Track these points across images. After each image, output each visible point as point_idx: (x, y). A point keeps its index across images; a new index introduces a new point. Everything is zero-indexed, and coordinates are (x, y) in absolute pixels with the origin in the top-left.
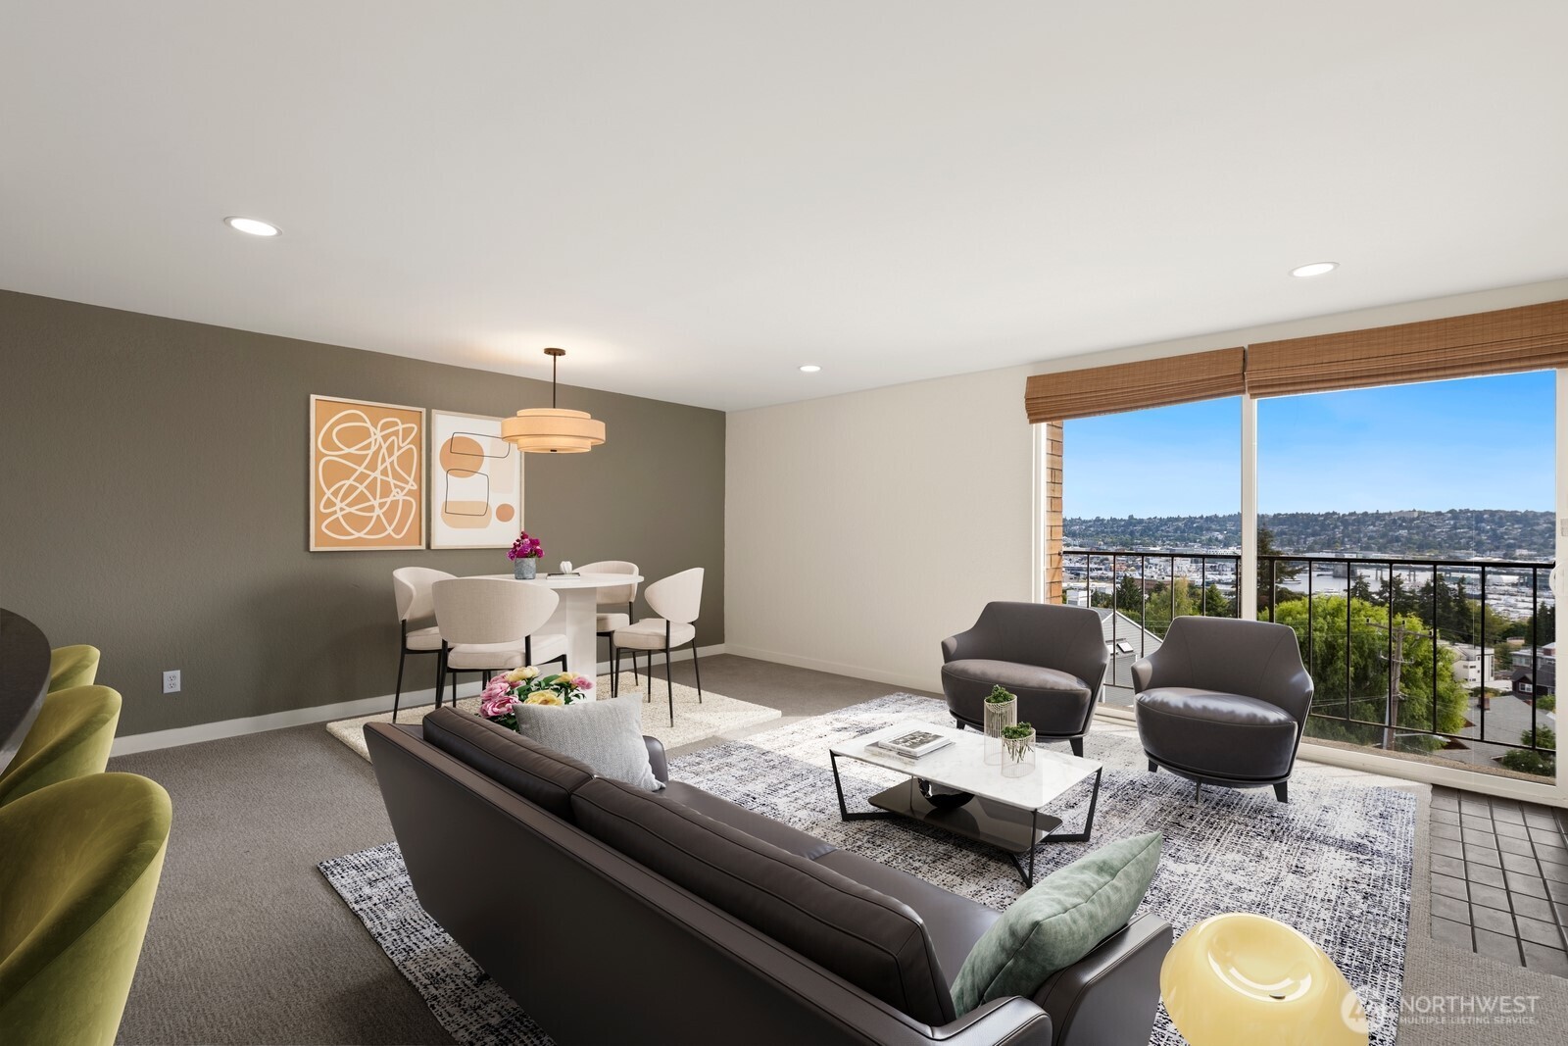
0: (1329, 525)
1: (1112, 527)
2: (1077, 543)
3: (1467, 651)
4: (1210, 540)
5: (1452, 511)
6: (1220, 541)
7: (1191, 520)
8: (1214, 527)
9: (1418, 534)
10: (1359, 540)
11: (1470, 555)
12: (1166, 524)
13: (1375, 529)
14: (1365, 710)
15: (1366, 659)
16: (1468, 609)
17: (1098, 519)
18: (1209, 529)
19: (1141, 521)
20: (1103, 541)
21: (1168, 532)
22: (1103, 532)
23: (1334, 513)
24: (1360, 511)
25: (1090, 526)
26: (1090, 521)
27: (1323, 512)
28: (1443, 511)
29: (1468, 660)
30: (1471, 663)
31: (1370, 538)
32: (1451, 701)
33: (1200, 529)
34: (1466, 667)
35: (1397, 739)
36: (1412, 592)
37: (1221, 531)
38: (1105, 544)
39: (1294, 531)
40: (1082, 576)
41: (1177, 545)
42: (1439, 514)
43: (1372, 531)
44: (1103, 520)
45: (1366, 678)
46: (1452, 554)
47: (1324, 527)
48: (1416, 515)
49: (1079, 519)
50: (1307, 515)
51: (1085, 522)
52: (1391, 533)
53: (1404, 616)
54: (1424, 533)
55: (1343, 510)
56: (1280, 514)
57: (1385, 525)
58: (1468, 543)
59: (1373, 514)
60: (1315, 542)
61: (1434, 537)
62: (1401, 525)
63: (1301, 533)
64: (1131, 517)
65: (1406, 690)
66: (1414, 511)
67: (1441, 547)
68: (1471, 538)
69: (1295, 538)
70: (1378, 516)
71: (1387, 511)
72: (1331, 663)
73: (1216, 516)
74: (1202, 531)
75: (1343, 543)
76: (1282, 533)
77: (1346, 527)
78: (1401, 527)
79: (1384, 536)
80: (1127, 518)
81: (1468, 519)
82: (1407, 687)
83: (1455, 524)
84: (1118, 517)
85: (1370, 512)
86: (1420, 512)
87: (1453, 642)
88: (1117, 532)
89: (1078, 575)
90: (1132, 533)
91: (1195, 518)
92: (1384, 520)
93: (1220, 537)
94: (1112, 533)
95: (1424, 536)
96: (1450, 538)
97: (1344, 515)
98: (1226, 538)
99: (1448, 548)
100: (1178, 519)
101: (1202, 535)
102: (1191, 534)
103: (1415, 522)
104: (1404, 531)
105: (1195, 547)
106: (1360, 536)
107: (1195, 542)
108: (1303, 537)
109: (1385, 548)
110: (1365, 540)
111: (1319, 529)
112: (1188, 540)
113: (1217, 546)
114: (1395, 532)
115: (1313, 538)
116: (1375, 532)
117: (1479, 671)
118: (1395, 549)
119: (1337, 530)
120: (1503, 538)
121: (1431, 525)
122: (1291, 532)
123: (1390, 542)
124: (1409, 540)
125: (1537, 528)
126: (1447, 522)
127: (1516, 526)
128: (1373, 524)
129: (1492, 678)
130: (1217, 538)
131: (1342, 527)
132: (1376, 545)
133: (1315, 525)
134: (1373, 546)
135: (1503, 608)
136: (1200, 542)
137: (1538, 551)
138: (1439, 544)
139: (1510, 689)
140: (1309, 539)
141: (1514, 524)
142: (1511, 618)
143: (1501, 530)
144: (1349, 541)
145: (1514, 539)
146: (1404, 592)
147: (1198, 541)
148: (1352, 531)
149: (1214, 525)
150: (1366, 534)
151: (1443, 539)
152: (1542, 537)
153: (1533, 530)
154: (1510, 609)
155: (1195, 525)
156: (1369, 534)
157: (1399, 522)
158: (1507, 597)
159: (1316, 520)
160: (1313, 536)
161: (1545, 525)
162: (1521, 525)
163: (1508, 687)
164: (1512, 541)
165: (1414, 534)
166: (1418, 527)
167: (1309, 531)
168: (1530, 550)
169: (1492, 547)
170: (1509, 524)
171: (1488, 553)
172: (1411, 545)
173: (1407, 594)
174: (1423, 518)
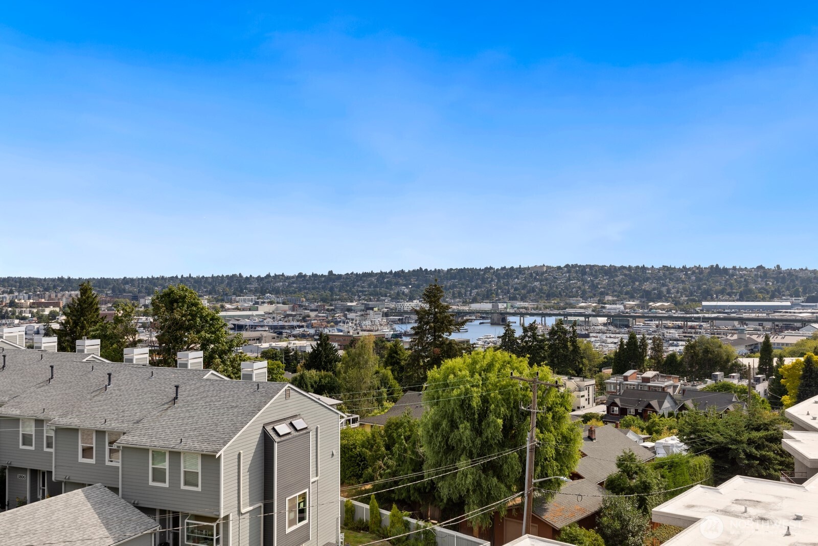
0: (487, 278)
1: (314, 283)
2: (280, 300)
3: (578, 383)
4: (398, 294)
5: (567, 266)
6: (406, 295)
7: (382, 275)
8: (401, 281)
9: (546, 285)
10: (508, 292)
11: (578, 302)
12: (361, 280)
13: (518, 281)
14: (512, 459)
15: (512, 411)
16: (579, 348)
17: (300, 275)
18: (397, 284)
19: (340, 276)
20: (305, 297)
21: (363, 287)
22: (305, 288)
23: (491, 268)
24: (508, 266)
25: (293, 283)
26: (293, 277)
27: (483, 268)
28: (562, 266)
29: (580, 391)
30: (582, 393)
31: (516, 289)
32: (571, 440)
33: (389, 284)
34: (578, 397)
35: (535, 483)
36: (543, 335)
37: (406, 285)
38: (307, 300)
39: (462, 284)
40: (285, 335)
41: (370, 300)
42: (559, 268)
43: (516, 284)
44: (305, 276)
45: (511, 427)
46: (568, 301)
47: (484, 280)
48: (545, 269)
49: (283, 275)
50: (472, 270)
51: (288, 278)
52: (529, 285)
53: (539, 365)
54: (550, 284)
55: (497, 266)
56: (451, 269)
57: (525, 277)
58: (577, 291)
59: (517, 268)
60: (478, 294)
61: (557, 288)
62: (535, 278)
63: (467, 286)
64: (331, 273)
65: (541, 436)
66: (544, 265)
67: (561, 295)
68: (579, 288)
69: (463, 291)
70: (520, 270)
71: (526, 266)
72: (485, 417)
73: (402, 271)
74: (391, 286)
75: (497, 295)
76: (454, 286)
77: (499, 281)
78: (536, 280)
79: (524, 287)
80: (326, 273)
81: (576, 272)
82: (542, 432)
83: (569, 276)
84: (319, 273)
85: (515, 267)
86: (547, 267)
87: (571, 376)
88: (318, 288)
89: (281, 333)
90: (331, 289)
91: (386, 273)
92: (524, 274)
93: (406, 291)
94: (313, 289)
95: (550, 287)
96: (566, 288)
97: (497, 270)
98: (410, 292)
99: (565, 296)
100: (371, 274)
101: (391, 289)
102: (382, 289)
103: (545, 275)
104: (537, 283)
105: (386, 301)
106: (509, 288)
107: (386, 296)
108: (469, 289)
109: (526, 298)
110: (512, 291)
111: (480, 282)
112: (380, 294)
113: (404, 299)
114: (532, 284)
115: (476, 290)
116: (518, 284)
117: (586, 399)
118: (532, 298)
119: (493, 283)
120: (598, 287)
121: (555, 278)
122: (460, 286)
123: (529, 292)
124: (541, 290)
125: (616, 279)
126: (564, 275)
127: (605, 278)
128: (517, 278)
129: (594, 404)
130: (404, 292)
131: (496, 281)
132: (520, 295)
133: (477, 279)
134: (518, 296)
135: (599, 344)
136: (389, 296)
137: (617, 297)
138: (560, 293)
139: (606, 413)
140: (473, 291)
141: (603, 276)
142: (604, 352)
143: (596, 281)
144: (502, 292)
145: (604, 288)
146: (538, 336)
147: (388, 295)
148: (503, 283)
149: (401, 279)
150: (512, 286)
151: (562, 289)
152: (620, 286)
153: (615, 280)
154: (604, 344)
155: (385, 280)
156: (515, 286)
157: (534, 275)
158: (600, 335)
159: (478, 274)
160: (476, 289)
161: (621, 277)
162: (608, 277)
163: (604, 411)
164: (603, 290)
165: (544, 285)
166: (547, 279)
167: (473, 284)
168: (613, 296)
169: (591, 295)
170: (601, 276)
171: (589, 299)
172: (542, 295)
173: (540, 337)
174: (550, 272)
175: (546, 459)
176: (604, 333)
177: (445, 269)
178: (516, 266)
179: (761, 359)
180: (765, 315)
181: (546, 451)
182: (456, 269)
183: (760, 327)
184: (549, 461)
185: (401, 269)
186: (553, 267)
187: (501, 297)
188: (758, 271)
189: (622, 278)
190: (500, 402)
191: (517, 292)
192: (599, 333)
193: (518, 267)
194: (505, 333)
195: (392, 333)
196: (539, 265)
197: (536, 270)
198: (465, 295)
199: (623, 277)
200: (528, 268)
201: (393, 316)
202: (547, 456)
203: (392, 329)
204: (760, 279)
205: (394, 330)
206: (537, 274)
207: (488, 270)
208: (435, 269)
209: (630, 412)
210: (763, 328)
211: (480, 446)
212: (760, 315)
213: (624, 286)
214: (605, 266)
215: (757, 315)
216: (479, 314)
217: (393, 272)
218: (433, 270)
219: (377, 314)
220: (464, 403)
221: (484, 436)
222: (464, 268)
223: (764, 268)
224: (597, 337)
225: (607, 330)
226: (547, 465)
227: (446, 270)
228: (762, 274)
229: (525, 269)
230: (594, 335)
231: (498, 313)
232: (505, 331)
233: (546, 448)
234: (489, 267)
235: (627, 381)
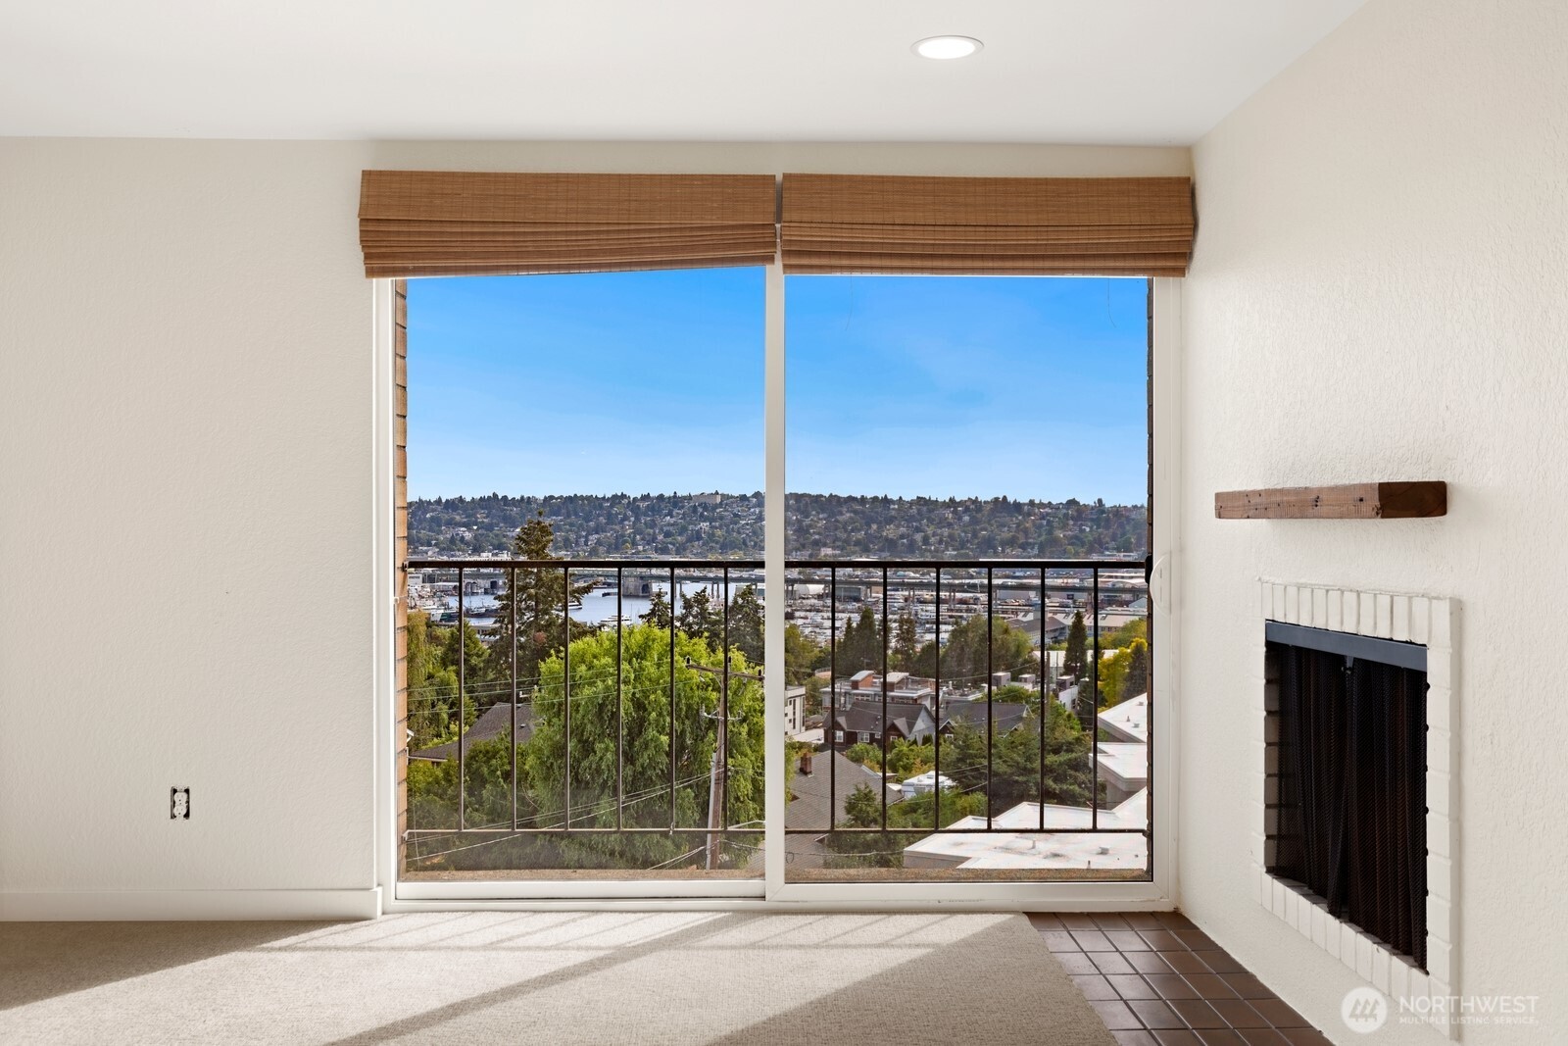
0: (617, 514)
4: (452, 540)
6: (467, 544)
8: (458, 518)
9: (720, 527)
10: (654, 539)
13: (672, 521)
15: (683, 723)
18: (451, 523)
23: (623, 496)
24: (654, 494)
27: (609, 494)
28: (748, 494)
31: (667, 535)
33: (438, 522)
37: (467, 526)
39: (571, 525)
42: (743, 498)
43: (669, 524)
45: (682, 748)
47: (610, 518)
48: (718, 499)
50: (589, 498)
52: (691, 527)
54: (727, 526)
55: (634, 493)
56: (552, 497)
57: (684, 514)
59: (669, 498)
60: (599, 543)
61: (739, 533)
62: (702, 515)
63: (581, 527)
66: (717, 493)
67: (747, 546)
69: (572, 536)
70: (676, 501)
71: (686, 494)
72: (641, 732)
73: (461, 499)
74: (440, 526)
75: (634, 544)
77: (637, 519)
78: (702, 518)
79: (683, 530)
83: (760, 512)
85: (666, 495)
86: (723, 495)
91: (429, 503)
92: (683, 507)
93: (468, 536)
95: (727, 531)
96: (756, 533)
97: (635, 499)
98: (475, 537)
99: (754, 547)
101: (440, 532)
102: (422, 531)
103: (718, 510)
104: (705, 524)
105: (430, 553)
106: (654, 533)
107: (429, 545)
108: (584, 534)
109: (685, 549)
110: (660, 537)
111: (604, 521)
112: (418, 541)
113: (463, 551)
114: (696, 525)
115: (596, 536)
116: (672, 525)
117: (790, 721)
118: (695, 551)
119: (626, 523)
120: (809, 533)
121: (736, 515)
122: (568, 527)
123: (690, 540)
124: (711, 536)
125: (840, 518)
126: (752, 510)
127: (821, 516)
128: (670, 514)
129: (803, 728)
130: (463, 537)
131: (633, 519)
132: (674, 545)
133: (599, 515)
134: (670, 546)
135: (810, 629)
136: (436, 545)
137: (842, 550)
138: (744, 543)
139: (822, 741)
140: (590, 537)
141: (818, 513)
142: (819, 643)
143: (807, 522)
144: (642, 539)
145: (819, 534)
146: (710, 614)
147: (433, 542)
148: (645, 523)
149: (458, 514)
150: (661, 530)
151: (747, 535)
152: (846, 531)
153: (837, 521)
154: (818, 630)
155: (428, 516)
156: (665, 529)
157: (700, 510)
158: (812, 614)
159: (601, 507)
160: (597, 533)
161: (848, 515)
162: (825, 515)
163: (819, 740)
164: (817, 537)
165: (717, 528)
166: (721, 518)
167: (592, 524)
168: (834, 548)
169: (798, 545)
170: (814, 513)
171: (794, 553)
172: (714, 545)
173: (713, 617)
174: (727, 504)
175: (737, 799)
176: (818, 611)
177: (541, 496)
178: (668, 493)
179: (1069, 650)
180: (1077, 581)
181: (738, 786)
182: (561, 497)
183: (1070, 601)
184: (742, 802)
185: (458, 496)
186: (732, 497)
187: (640, 548)
188: (1068, 509)
189: (851, 518)
190: (664, 708)
191: (670, 540)
192: (810, 611)
193: (672, 495)
194: (653, 610)
195: (442, 611)
196: (707, 492)
197: (703, 500)
198: (577, 544)
199: (852, 515)
200: (690, 498)
201: (444, 581)
202: (739, 794)
203: (443, 605)
204: (1071, 522)
205: (446, 606)
206: (705, 508)
207: (617, 499)
208: (522, 497)
209: (862, 739)
210: (1074, 602)
211: (630, 779)
212: (1070, 581)
213: (852, 531)
214: (821, 496)
215: (1065, 581)
216: (602, 578)
217: (444, 501)
218: (518, 497)
219: (413, 577)
220: (605, 711)
221: (638, 764)
222: (575, 495)
223: (1078, 503)
224: (806, 618)
225: (824, 606)
226: (739, 809)
227: (542, 498)
228: (1075, 514)
229: (684, 498)
230: (802, 614)
231: (635, 576)
232: (652, 607)
233: (738, 781)
234: (620, 494)
235: (857, 688)
